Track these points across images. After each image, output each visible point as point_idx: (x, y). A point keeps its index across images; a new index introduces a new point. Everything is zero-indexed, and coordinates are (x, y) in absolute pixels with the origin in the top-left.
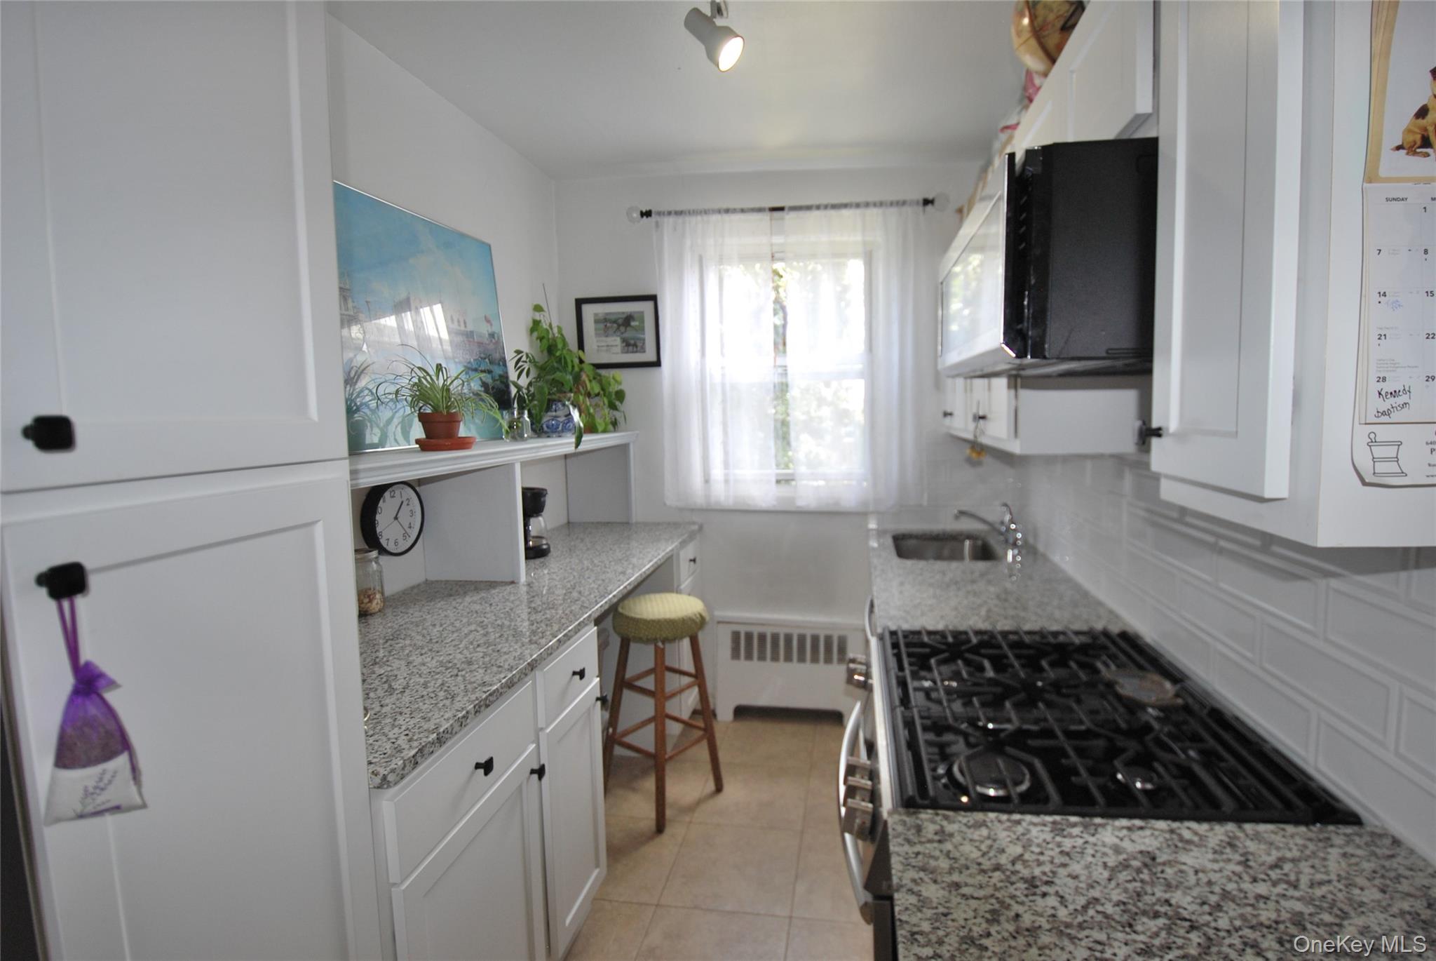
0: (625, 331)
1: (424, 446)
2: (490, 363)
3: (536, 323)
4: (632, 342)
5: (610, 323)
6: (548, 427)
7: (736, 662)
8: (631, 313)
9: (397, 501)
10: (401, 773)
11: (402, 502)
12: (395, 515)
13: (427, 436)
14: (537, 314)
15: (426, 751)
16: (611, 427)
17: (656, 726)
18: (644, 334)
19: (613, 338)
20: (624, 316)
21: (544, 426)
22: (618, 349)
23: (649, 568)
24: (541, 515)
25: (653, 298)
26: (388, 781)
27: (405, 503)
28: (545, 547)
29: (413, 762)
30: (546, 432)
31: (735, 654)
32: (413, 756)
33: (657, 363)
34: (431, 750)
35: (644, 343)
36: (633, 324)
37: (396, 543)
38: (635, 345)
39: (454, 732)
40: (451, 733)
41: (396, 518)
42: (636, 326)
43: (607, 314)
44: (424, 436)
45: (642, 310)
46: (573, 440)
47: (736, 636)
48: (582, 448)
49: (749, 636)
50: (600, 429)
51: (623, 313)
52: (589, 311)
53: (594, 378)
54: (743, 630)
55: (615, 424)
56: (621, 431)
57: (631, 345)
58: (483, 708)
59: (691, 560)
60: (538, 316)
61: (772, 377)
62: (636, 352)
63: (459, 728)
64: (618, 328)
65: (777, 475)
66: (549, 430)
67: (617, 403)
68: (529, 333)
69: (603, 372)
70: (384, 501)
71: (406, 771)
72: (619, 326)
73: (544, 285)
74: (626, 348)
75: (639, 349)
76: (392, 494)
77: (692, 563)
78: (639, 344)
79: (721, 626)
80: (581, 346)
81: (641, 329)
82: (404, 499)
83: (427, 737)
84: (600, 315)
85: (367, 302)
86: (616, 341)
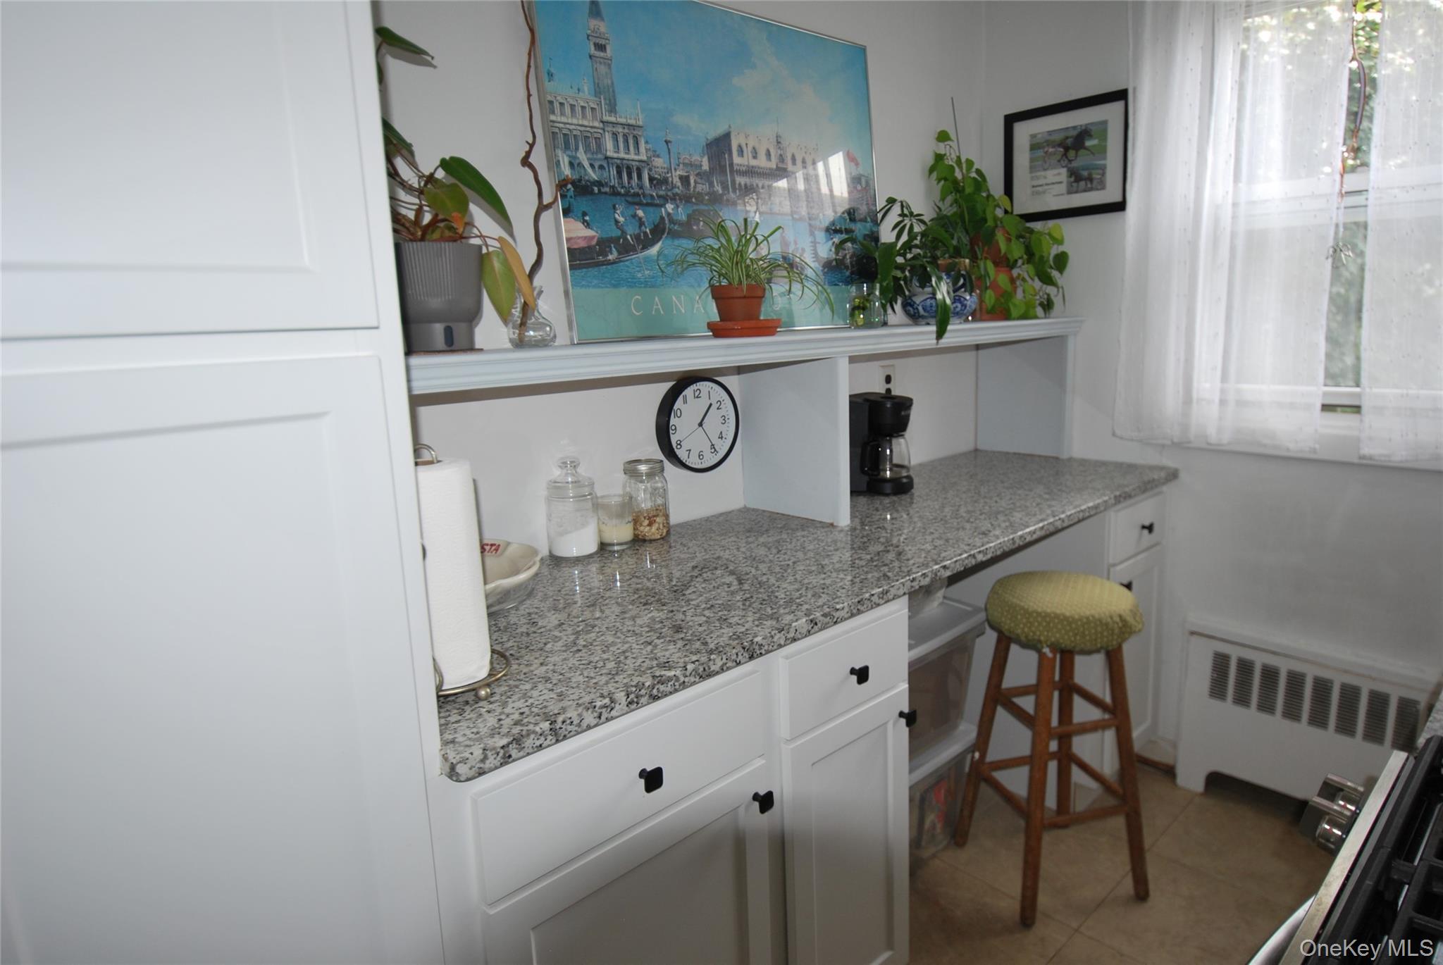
0: (1076, 157)
1: (718, 331)
2: (851, 220)
3: (939, 158)
4: (1085, 173)
5: (1053, 147)
6: (924, 309)
7: (1216, 703)
8: (1087, 125)
9: (703, 404)
10: (479, 765)
11: (711, 405)
12: (699, 421)
13: (721, 320)
14: (941, 145)
15: (529, 742)
16: (1039, 311)
17: (1031, 771)
18: (1105, 158)
19: (1056, 171)
20: (1075, 133)
21: (920, 308)
22: (1063, 188)
23: (1034, 532)
24: (902, 435)
25: (1121, 95)
26: (457, 773)
27: (715, 406)
28: (905, 480)
29: (501, 754)
30: (923, 317)
31: (1218, 689)
32: (503, 747)
33: (1120, 206)
34: (538, 743)
35: (1103, 174)
36: (1088, 143)
37: (700, 456)
38: (1090, 179)
39: (584, 724)
40: (579, 725)
41: (701, 425)
42: (1094, 146)
43: (1050, 133)
44: (719, 320)
45: (1103, 119)
46: (934, 328)
47: (1221, 663)
48: (947, 341)
49: (1245, 667)
50: (1014, 313)
51: (1074, 128)
52: (1023, 131)
53: (1019, 237)
54: (1235, 653)
55: (1048, 306)
56: (1053, 318)
57: (1080, 179)
58: (643, 700)
59: (1144, 527)
60: (942, 148)
61: (1333, 214)
62: (1091, 189)
63: (594, 722)
64: (1065, 155)
65: (1325, 394)
66: (926, 314)
67: (1055, 274)
68: (927, 173)
69: (1037, 226)
70: (685, 402)
71: (488, 765)
72: (1067, 149)
73: (952, 99)
74: (1075, 185)
75: (1095, 182)
76: (697, 394)
77: (1146, 532)
78: (1096, 176)
79: (1194, 639)
80: (1009, 190)
81: (1102, 151)
82: (714, 401)
83: (536, 724)
84: (1040, 136)
85: (667, 142)
86: (1059, 175)
